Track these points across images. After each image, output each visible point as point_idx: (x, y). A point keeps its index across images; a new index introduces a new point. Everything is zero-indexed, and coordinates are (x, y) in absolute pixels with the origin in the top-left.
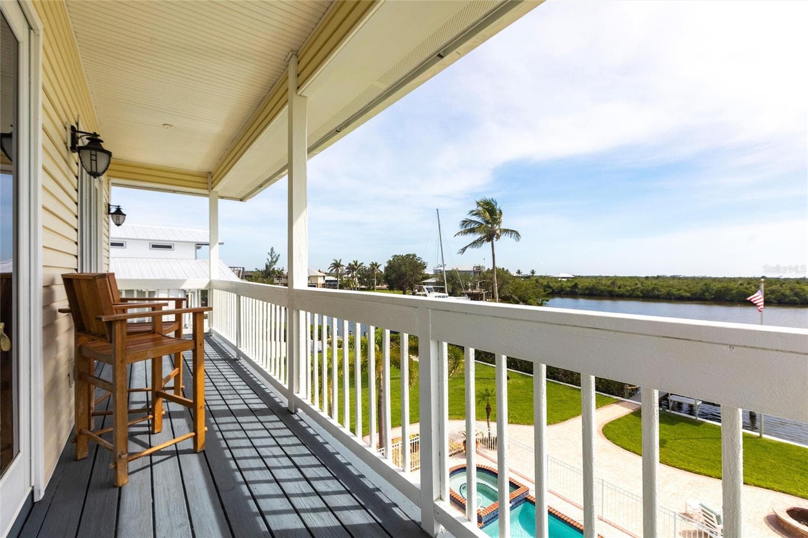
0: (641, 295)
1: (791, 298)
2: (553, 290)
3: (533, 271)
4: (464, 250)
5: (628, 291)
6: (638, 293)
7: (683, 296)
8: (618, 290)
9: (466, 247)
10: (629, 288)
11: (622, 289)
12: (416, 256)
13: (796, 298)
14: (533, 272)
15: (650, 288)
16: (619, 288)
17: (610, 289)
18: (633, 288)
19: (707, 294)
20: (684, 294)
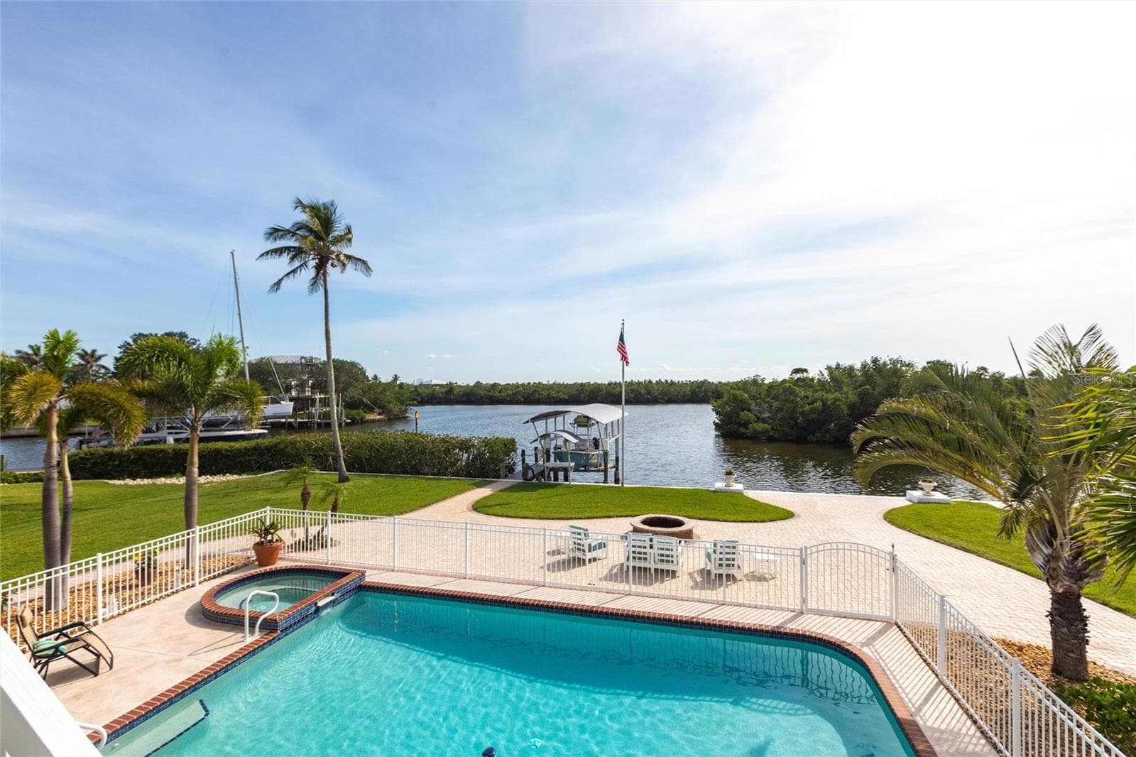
0: (522, 399)
1: (646, 396)
2: (422, 398)
3: (396, 376)
4: (278, 284)
5: (509, 395)
6: (520, 397)
7: (561, 399)
8: (498, 394)
9: (282, 279)
10: (510, 393)
11: (502, 394)
12: (186, 336)
13: (649, 396)
14: (396, 378)
15: (531, 392)
16: (500, 392)
17: (490, 394)
18: (514, 391)
19: (582, 395)
20: (562, 396)
